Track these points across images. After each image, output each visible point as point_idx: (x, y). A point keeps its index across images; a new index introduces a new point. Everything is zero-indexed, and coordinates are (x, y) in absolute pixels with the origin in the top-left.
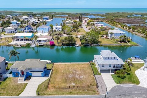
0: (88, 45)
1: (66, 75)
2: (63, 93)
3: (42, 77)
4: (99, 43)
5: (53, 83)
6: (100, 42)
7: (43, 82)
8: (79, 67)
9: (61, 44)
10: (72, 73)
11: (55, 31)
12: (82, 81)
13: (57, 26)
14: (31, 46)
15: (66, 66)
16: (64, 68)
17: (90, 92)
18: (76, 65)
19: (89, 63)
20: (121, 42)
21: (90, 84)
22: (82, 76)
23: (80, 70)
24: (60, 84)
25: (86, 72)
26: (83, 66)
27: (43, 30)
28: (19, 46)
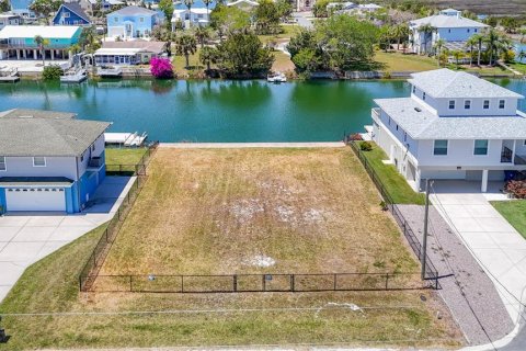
0: (327, 75)
1: (219, 202)
2: (187, 332)
3: (66, 213)
4: (376, 67)
5: (130, 253)
6: (378, 66)
7: (66, 247)
8: (293, 164)
9: (201, 74)
10: (254, 195)
11: (180, 26)
12: (320, 239)
13: (189, 7)
14: (63, 78)
15: (223, 158)
16: (207, 166)
17: (386, 321)
18: (274, 152)
19: (342, 144)
20: (475, 63)
21: (372, 261)
22: (314, 212)
23: (301, 178)
24: (176, 262)
25: (337, 186)
26: (314, 157)
27: (128, 22)
28: (9, 78)
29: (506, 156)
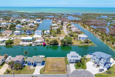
0: (65, 45)
1: (53, 64)
2: (51, 73)
3: (41, 65)
4: (72, 43)
5: (47, 69)
9: (49, 44)
10: (56, 64)
11: (46, 34)
13: (47, 31)
14: (32, 46)
15: (53, 59)
19: (64, 57)
20: (85, 43)
21: (64, 69)
22: (60, 65)
23: (60, 62)
24: (50, 69)
25: (63, 63)
26: (61, 59)
27: (38, 33)
28: (25, 46)
29: (76, 60)
